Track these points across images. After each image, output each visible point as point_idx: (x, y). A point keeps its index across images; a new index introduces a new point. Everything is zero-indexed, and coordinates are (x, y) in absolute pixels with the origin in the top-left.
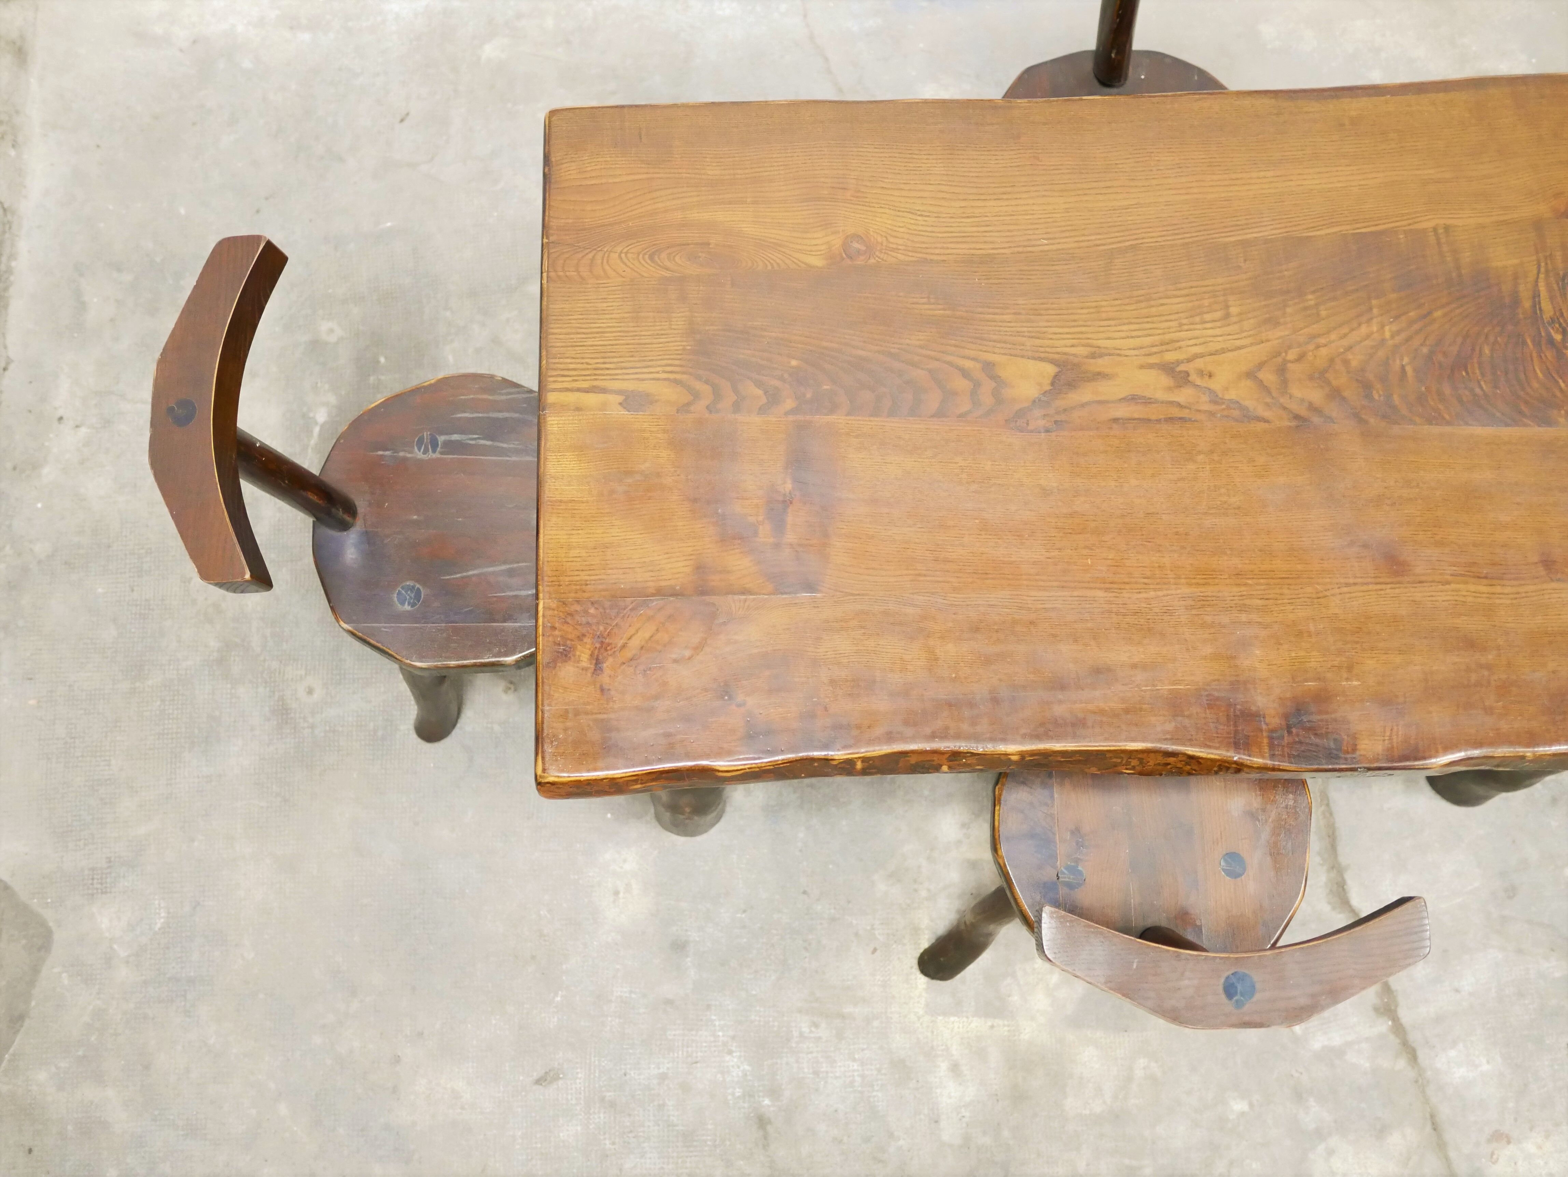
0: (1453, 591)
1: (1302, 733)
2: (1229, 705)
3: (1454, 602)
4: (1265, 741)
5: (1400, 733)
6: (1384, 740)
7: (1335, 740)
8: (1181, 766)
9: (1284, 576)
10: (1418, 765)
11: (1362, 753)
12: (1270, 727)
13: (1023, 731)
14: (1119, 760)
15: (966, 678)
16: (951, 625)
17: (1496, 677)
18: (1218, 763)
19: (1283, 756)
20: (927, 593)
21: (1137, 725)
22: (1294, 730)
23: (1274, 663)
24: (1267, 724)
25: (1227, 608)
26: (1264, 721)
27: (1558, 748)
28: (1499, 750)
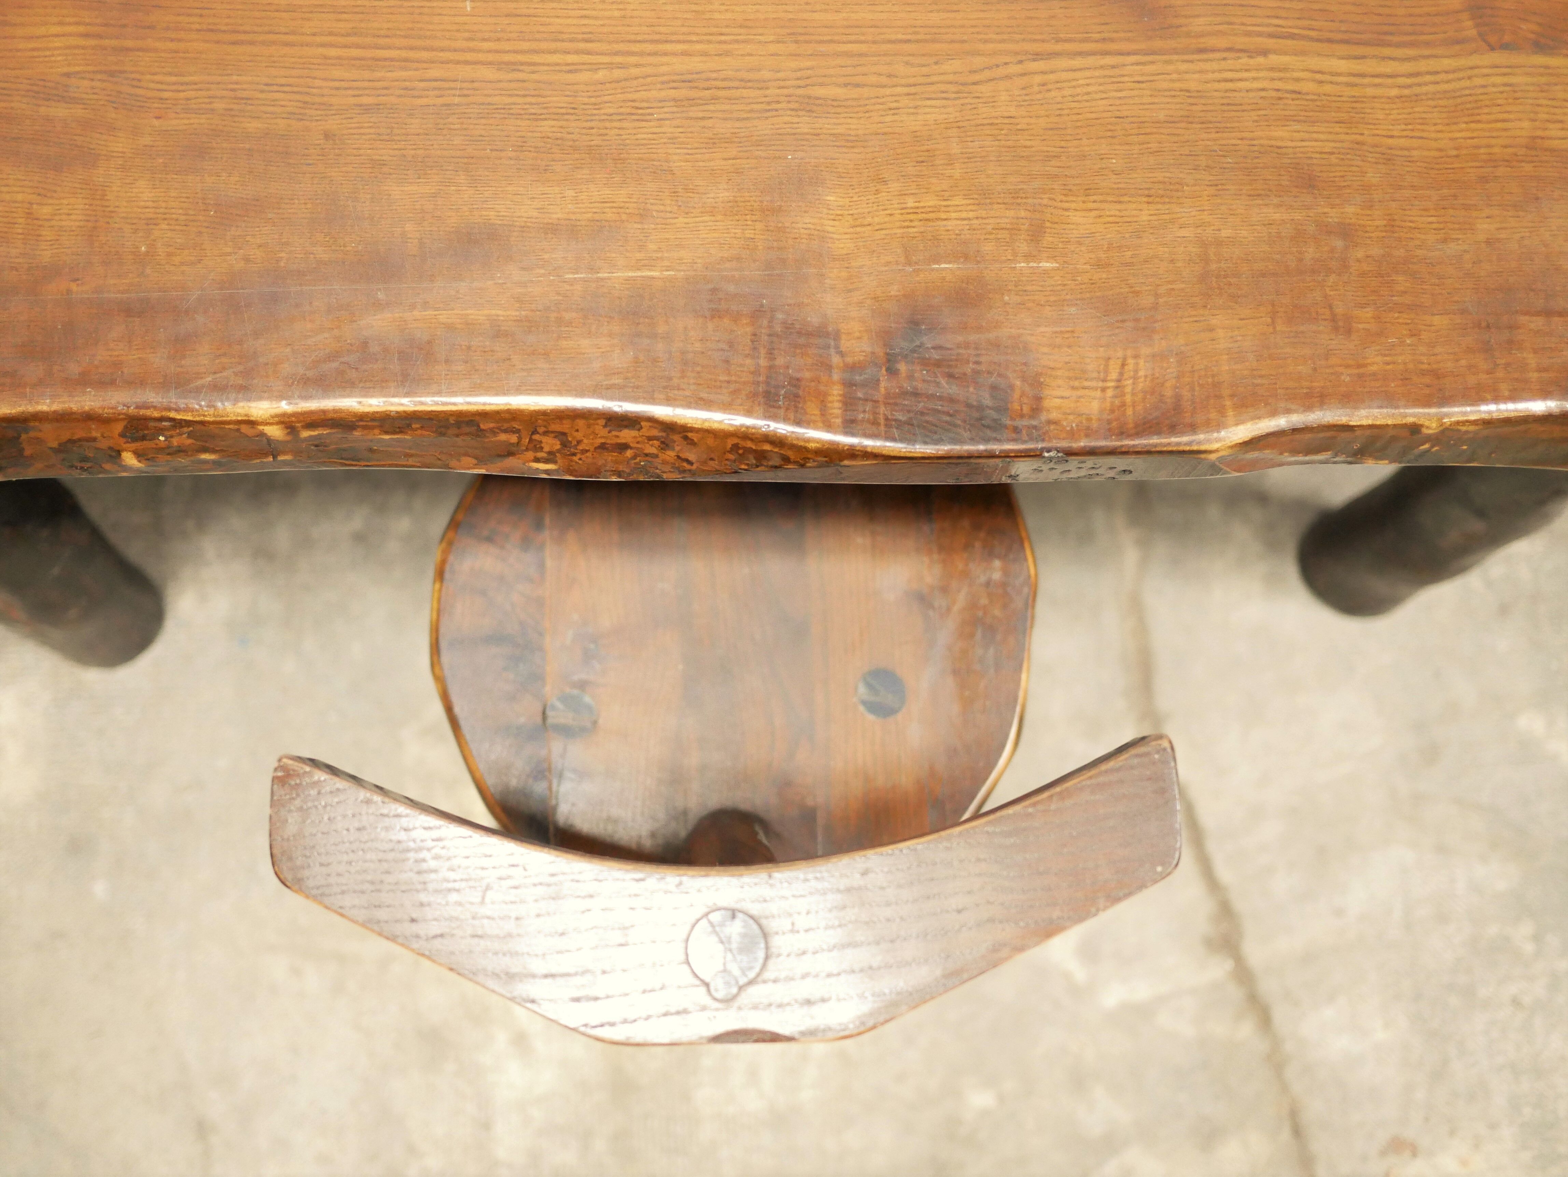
0: (1272, 69)
1: (921, 373)
2: (757, 314)
3: (1274, 94)
4: (836, 392)
5: (1141, 373)
6: (1104, 390)
7: (994, 388)
8: (653, 451)
9: (900, 37)
10: (1178, 444)
11: (1054, 415)
12: (849, 360)
13: (286, 368)
14: (514, 439)
15: (169, 255)
16: (147, 140)
17: (1360, 253)
18: (730, 442)
19: (875, 423)
20: (100, 72)
21: (546, 354)
22: (902, 367)
23: (869, 220)
24: (842, 354)
25: (769, 103)
26: (837, 347)
27: (1492, 407)
28: (1363, 412)
